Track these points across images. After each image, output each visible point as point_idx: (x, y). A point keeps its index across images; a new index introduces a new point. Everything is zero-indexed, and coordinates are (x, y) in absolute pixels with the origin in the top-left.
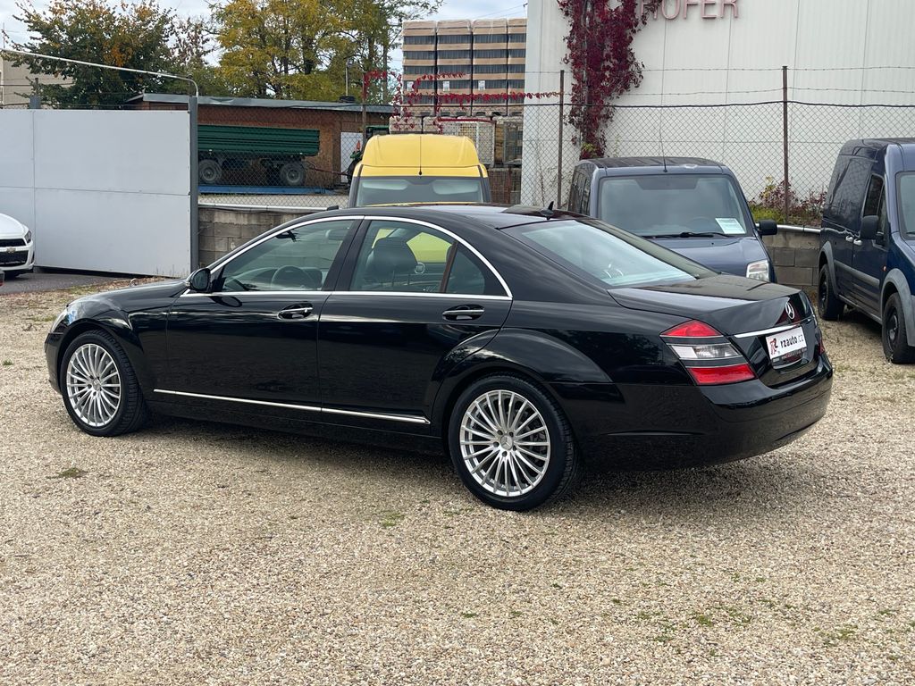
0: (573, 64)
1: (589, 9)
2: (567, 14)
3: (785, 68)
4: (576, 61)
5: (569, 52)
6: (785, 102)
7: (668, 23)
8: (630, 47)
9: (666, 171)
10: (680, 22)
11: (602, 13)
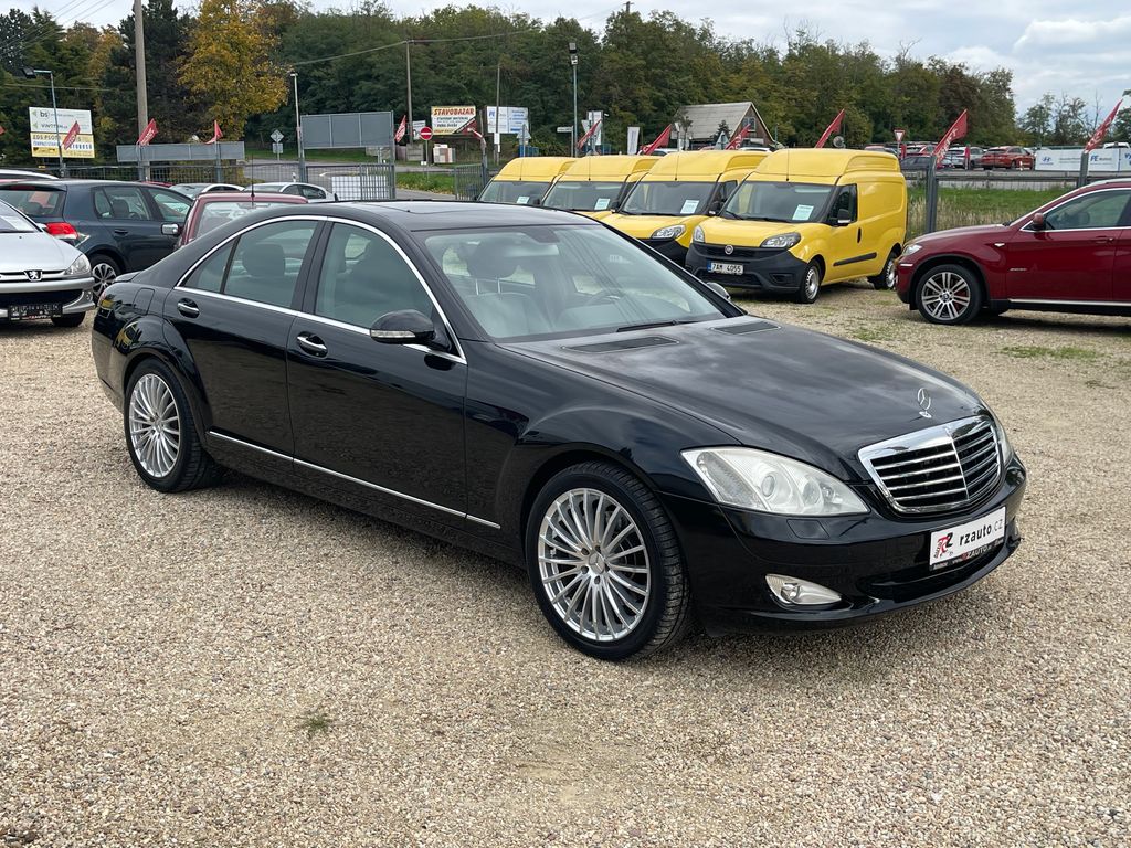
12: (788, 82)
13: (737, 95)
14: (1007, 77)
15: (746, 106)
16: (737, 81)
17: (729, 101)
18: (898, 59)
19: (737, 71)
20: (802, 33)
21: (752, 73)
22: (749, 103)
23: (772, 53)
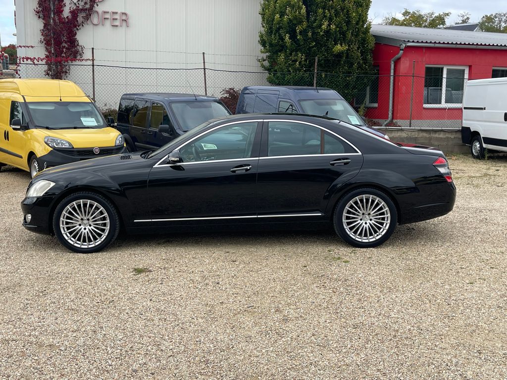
0: (45, 44)
1: (52, 16)
2: (39, 17)
3: (204, 53)
4: (48, 43)
5: (43, 38)
6: (205, 69)
7: (95, 27)
8: (76, 37)
9: (196, 99)
10: (100, 27)
11: (60, 19)
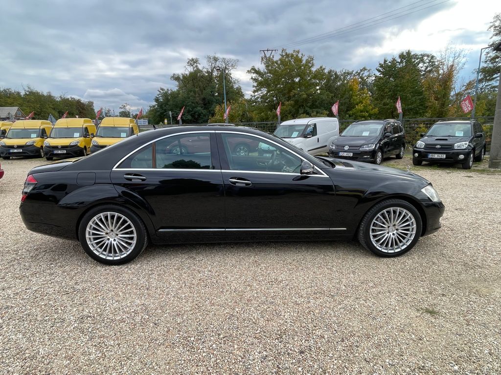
12: (28, 102)
13: (11, 105)
14: (92, 103)
15: (16, 108)
16: (9, 101)
17: (8, 106)
18: (60, 97)
19: (9, 98)
20: (29, 88)
21: (14, 98)
22: (17, 107)
23: (19, 93)
